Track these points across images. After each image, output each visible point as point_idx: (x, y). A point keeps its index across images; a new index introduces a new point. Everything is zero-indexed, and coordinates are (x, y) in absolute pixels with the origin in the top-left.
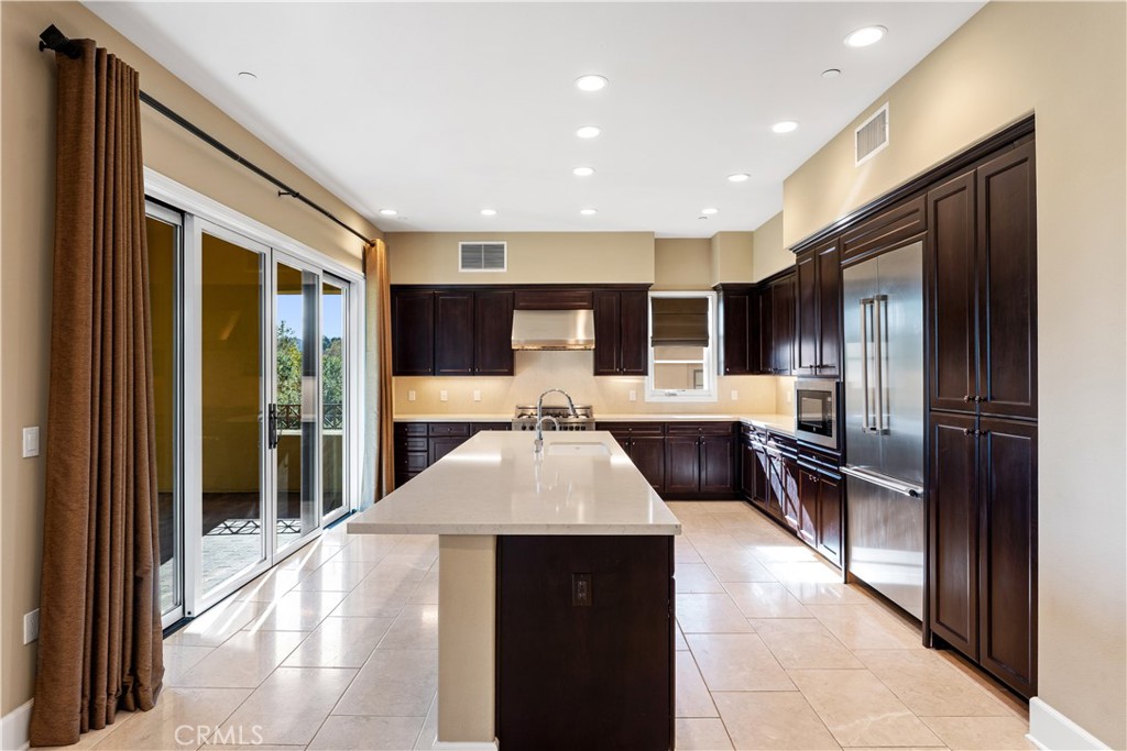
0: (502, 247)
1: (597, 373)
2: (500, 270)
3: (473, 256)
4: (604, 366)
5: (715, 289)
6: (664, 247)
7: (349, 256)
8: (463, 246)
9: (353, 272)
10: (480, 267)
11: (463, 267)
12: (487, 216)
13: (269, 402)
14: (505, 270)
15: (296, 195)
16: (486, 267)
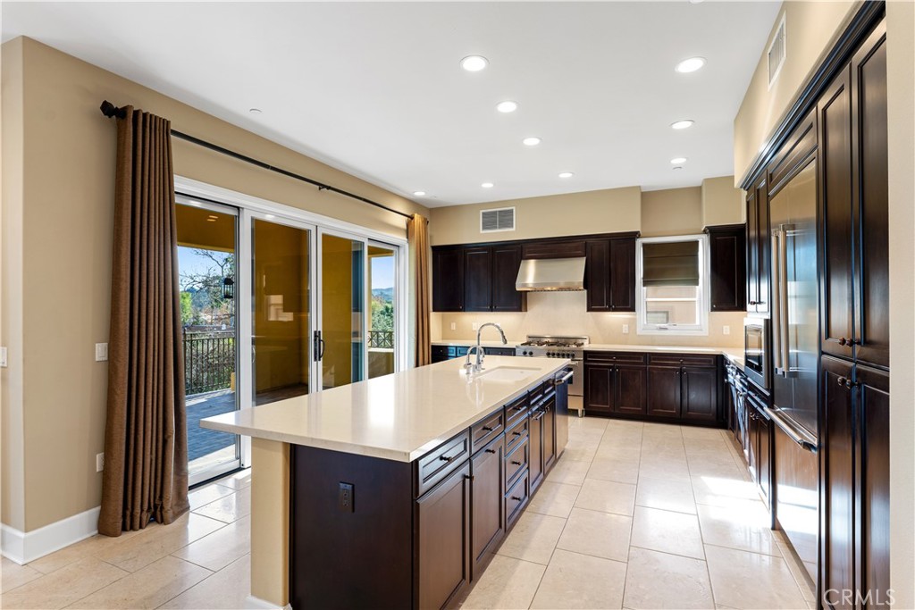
0: (512, 211)
1: (589, 309)
2: (510, 230)
3: (491, 220)
4: (595, 304)
5: (705, 232)
6: (648, 198)
7: (395, 229)
8: (483, 213)
9: (400, 239)
10: (495, 228)
11: (484, 228)
12: (487, 189)
13: (314, 329)
14: (514, 229)
15: (329, 188)
16: (500, 228)
